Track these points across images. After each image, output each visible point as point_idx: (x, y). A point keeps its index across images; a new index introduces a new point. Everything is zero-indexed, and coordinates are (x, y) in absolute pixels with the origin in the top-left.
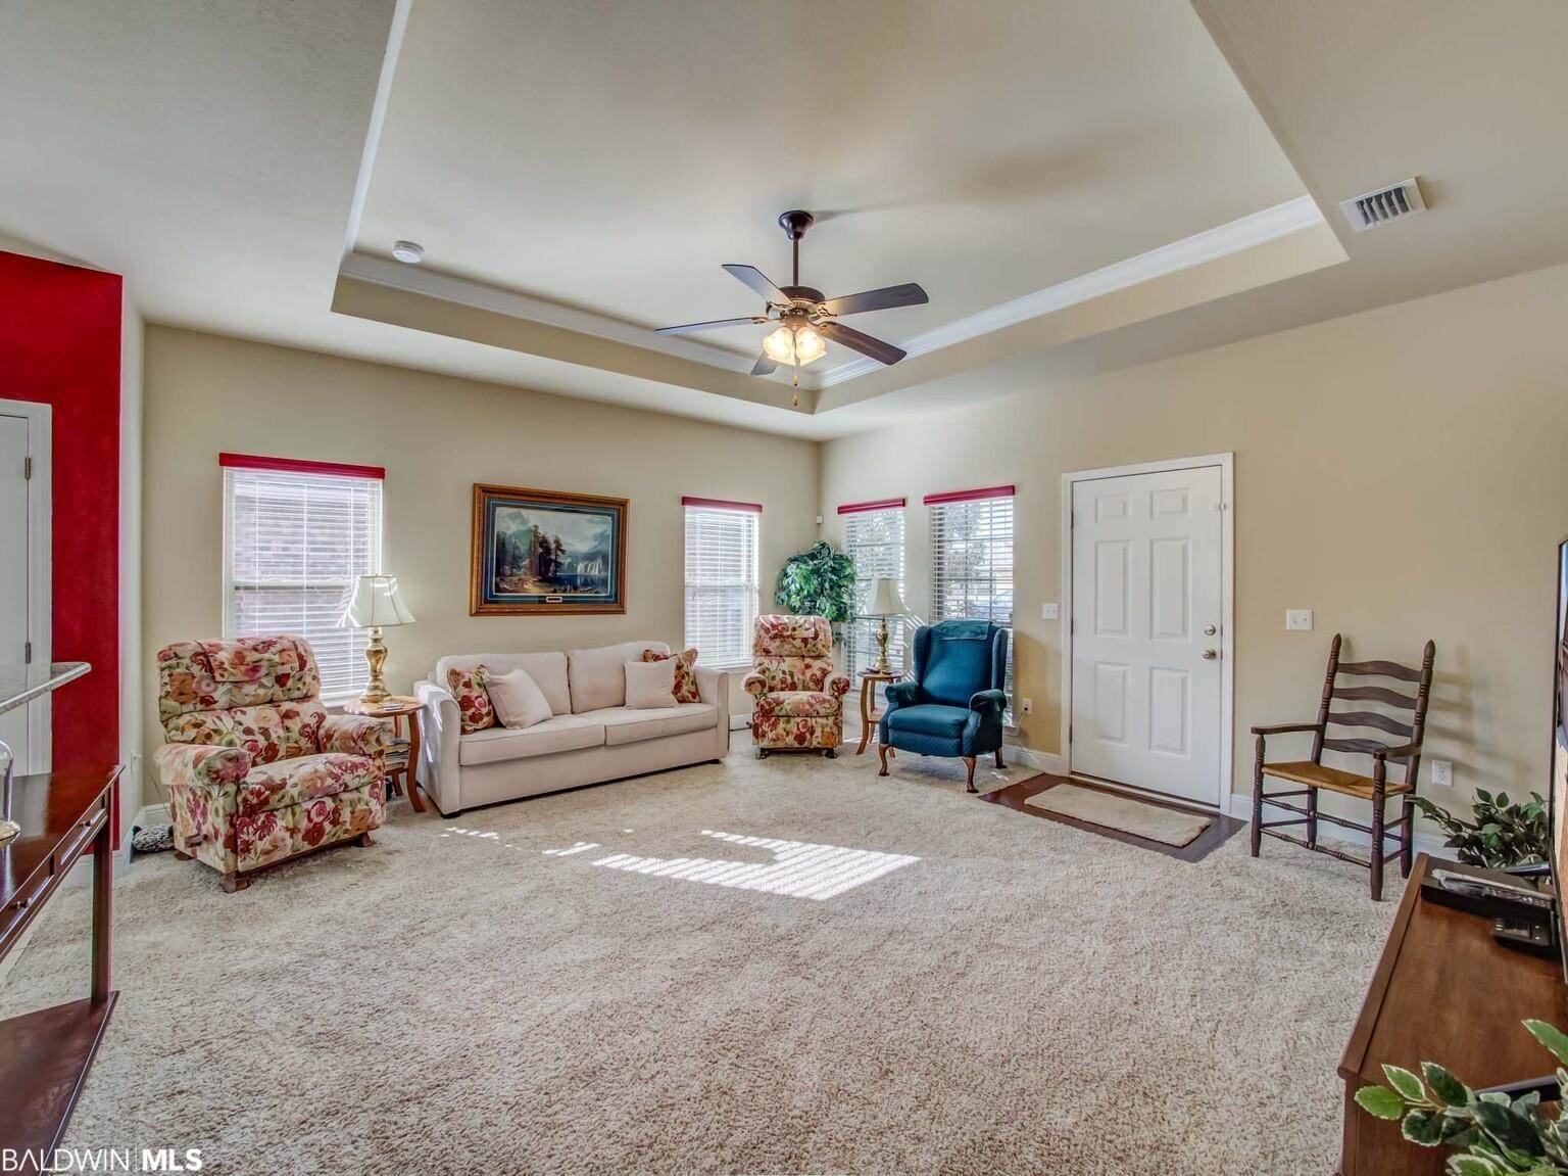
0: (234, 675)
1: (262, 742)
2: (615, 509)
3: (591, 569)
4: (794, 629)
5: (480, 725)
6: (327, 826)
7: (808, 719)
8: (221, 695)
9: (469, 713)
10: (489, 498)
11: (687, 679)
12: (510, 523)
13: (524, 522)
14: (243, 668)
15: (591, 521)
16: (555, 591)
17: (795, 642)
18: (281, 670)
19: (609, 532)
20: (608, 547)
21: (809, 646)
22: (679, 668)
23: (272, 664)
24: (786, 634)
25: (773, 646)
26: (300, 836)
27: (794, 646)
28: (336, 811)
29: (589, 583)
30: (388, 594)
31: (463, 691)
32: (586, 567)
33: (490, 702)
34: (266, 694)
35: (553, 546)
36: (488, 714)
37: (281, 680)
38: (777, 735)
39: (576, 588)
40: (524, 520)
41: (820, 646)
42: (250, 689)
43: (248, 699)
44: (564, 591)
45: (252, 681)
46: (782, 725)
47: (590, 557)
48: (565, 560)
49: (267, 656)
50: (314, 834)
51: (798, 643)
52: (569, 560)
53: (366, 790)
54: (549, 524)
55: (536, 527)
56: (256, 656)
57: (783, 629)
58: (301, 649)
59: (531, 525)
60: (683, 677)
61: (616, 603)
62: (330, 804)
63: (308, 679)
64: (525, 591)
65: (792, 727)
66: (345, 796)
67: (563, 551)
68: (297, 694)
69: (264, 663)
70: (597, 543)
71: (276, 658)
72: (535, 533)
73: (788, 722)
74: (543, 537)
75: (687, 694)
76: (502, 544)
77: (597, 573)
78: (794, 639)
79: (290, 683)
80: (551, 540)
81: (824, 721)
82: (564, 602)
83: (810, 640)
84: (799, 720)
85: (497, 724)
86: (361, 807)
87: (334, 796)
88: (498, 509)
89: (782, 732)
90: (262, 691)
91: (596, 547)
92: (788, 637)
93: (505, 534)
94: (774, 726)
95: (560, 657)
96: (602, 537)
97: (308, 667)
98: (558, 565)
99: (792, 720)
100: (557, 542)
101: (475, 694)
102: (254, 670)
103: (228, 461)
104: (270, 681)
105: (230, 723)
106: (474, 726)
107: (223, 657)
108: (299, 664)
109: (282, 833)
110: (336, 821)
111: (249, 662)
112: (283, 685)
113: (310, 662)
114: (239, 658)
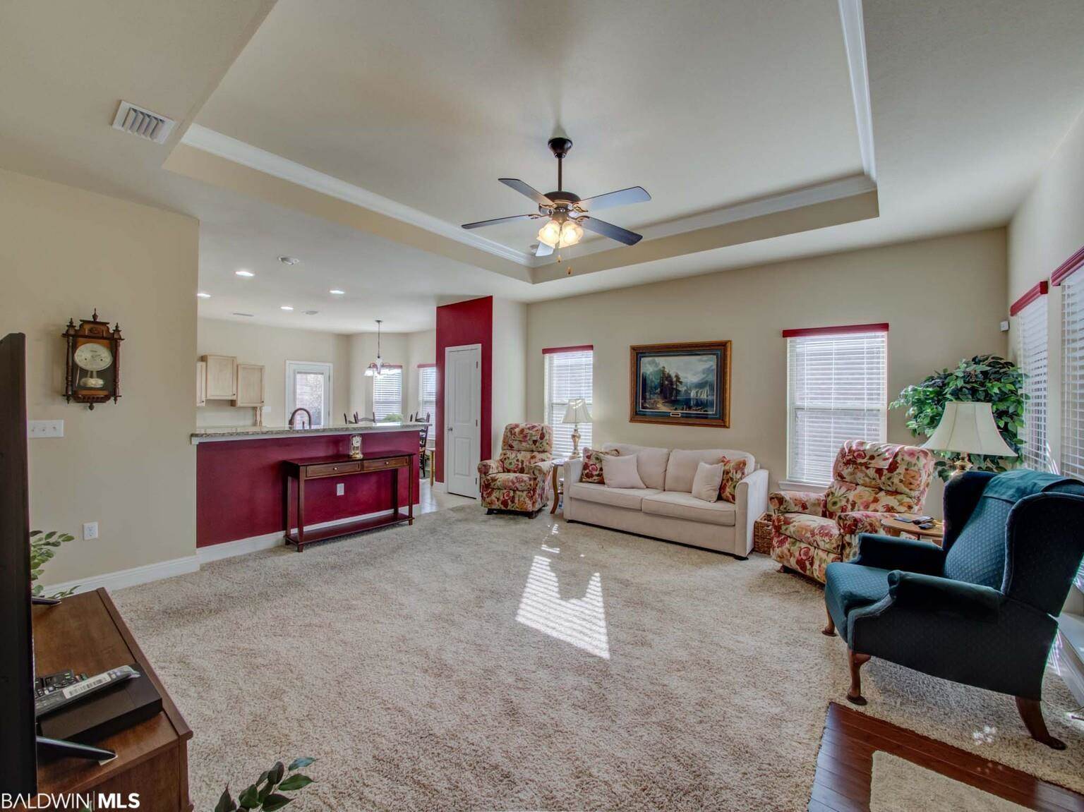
0: (518, 437)
1: (520, 466)
2: (719, 350)
3: (701, 394)
4: (872, 458)
5: (590, 480)
6: (510, 503)
7: (812, 549)
8: (515, 444)
9: (586, 472)
10: (639, 353)
11: (730, 482)
12: (650, 367)
13: (657, 365)
14: (522, 435)
15: (700, 360)
16: (676, 409)
17: (868, 471)
18: (535, 438)
19: (715, 367)
20: (712, 378)
21: (883, 478)
22: (726, 472)
23: (532, 435)
24: (860, 461)
25: (846, 472)
26: (500, 502)
27: (867, 475)
28: (513, 497)
29: (700, 404)
31: (586, 460)
32: (697, 392)
33: (601, 469)
34: (530, 448)
35: (674, 379)
36: (598, 475)
37: (535, 442)
38: (782, 552)
39: (690, 408)
40: (656, 364)
41: (896, 480)
42: (524, 444)
43: (524, 448)
44: (683, 409)
45: (525, 441)
46: (787, 545)
47: (701, 385)
48: (682, 389)
49: (531, 432)
50: (505, 503)
51: (871, 472)
52: (685, 388)
53: (525, 493)
54: (672, 365)
55: (664, 367)
56: (528, 431)
57: (859, 456)
58: (544, 431)
59: (661, 366)
60: (728, 481)
61: (721, 420)
62: (512, 494)
63: (545, 444)
64: (658, 408)
65: (795, 549)
66: (517, 492)
67: (681, 383)
68: (540, 449)
69: (528, 435)
70: (704, 376)
71: (534, 433)
72: (663, 372)
73: (794, 544)
74: (668, 374)
75: (728, 494)
76: (644, 380)
77: (705, 397)
78: (867, 468)
79: (537, 444)
80: (673, 375)
81: (823, 555)
82: (682, 417)
83: (885, 472)
84: (803, 545)
85: (602, 482)
86: (522, 499)
87: (514, 491)
88: (642, 359)
89: (786, 551)
90: (528, 446)
91: (705, 378)
92: (861, 464)
93: (646, 374)
94: (781, 543)
95: (665, 451)
96: (708, 371)
97: (545, 438)
98: (678, 392)
99: (798, 544)
100: (677, 377)
101: (591, 463)
102: (526, 437)
103: (546, 351)
104: (531, 442)
105: (513, 456)
106: (588, 480)
107: (517, 430)
108: (542, 437)
109: (494, 498)
110: (513, 502)
111: (524, 433)
112: (535, 445)
113: (547, 437)
114: (522, 431)
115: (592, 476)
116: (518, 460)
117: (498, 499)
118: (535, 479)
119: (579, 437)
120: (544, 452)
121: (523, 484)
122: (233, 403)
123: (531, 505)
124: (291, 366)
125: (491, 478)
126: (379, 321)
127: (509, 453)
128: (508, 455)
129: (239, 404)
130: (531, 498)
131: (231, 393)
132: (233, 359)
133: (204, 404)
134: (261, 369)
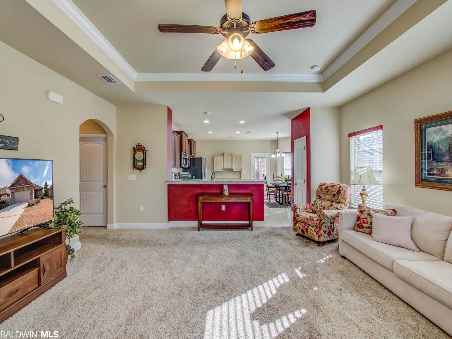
0: (324, 192)
6: (305, 232)
8: (322, 195)
9: (358, 223)
10: (422, 125)
12: (436, 135)
14: (326, 190)
18: (333, 193)
23: (332, 191)
26: (301, 230)
28: (307, 229)
30: (360, 174)
31: (360, 214)
34: (331, 199)
36: (368, 228)
37: (334, 195)
42: (327, 196)
43: (327, 199)
45: (328, 194)
49: (332, 189)
50: (303, 231)
53: (314, 228)
58: (341, 189)
62: (307, 227)
63: (340, 198)
66: (310, 227)
68: (337, 201)
69: (330, 190)
76: (431, 148)
79: (336, 197)
85: (370, 234)
86: (312, 232)
87: (308, 225)
88: (427, 129)
90: (330, 198)
93: (433, 142)
97: (341, 194)
101: (363, 217)
102: (328, 192)
103: (350, 135)
104: (331, 196)
105: (320, 202)
106: (358, 229)
107: (323, 187)
108: (339, 192)
109: (297, 227)
110: (307, 232)
111: (328, 189)
112: (334, 197)
113: (342, 193)
114: (326, 188)
115: (362, 227)
116: (322, 206)
117: (300, 228)
118: (321, 220)
119: (367, 195)
120: (340, 203)
121: (312, 222)
122: (232, 169)
123: (317, 238)
124: (253, 155)
125: (297, 214)
126: (277, 132)
127: (318, 200)
128: (316, 202)
129: (233, 170)
130: (318, 232)
131: (231, 167)
132: (231, 154)
133: (223, 170)
134: (241, 157)
